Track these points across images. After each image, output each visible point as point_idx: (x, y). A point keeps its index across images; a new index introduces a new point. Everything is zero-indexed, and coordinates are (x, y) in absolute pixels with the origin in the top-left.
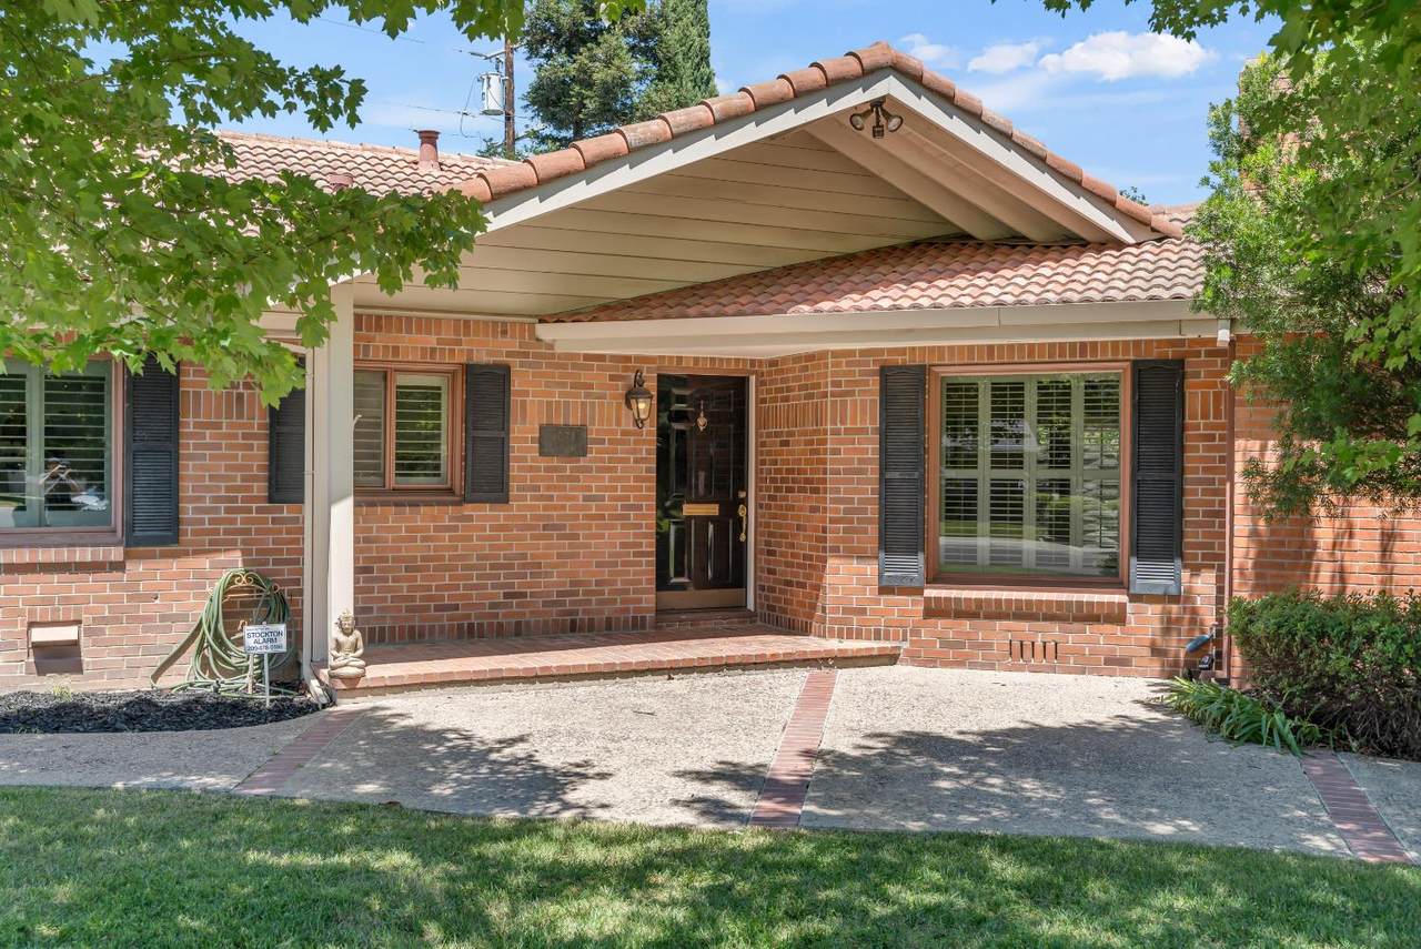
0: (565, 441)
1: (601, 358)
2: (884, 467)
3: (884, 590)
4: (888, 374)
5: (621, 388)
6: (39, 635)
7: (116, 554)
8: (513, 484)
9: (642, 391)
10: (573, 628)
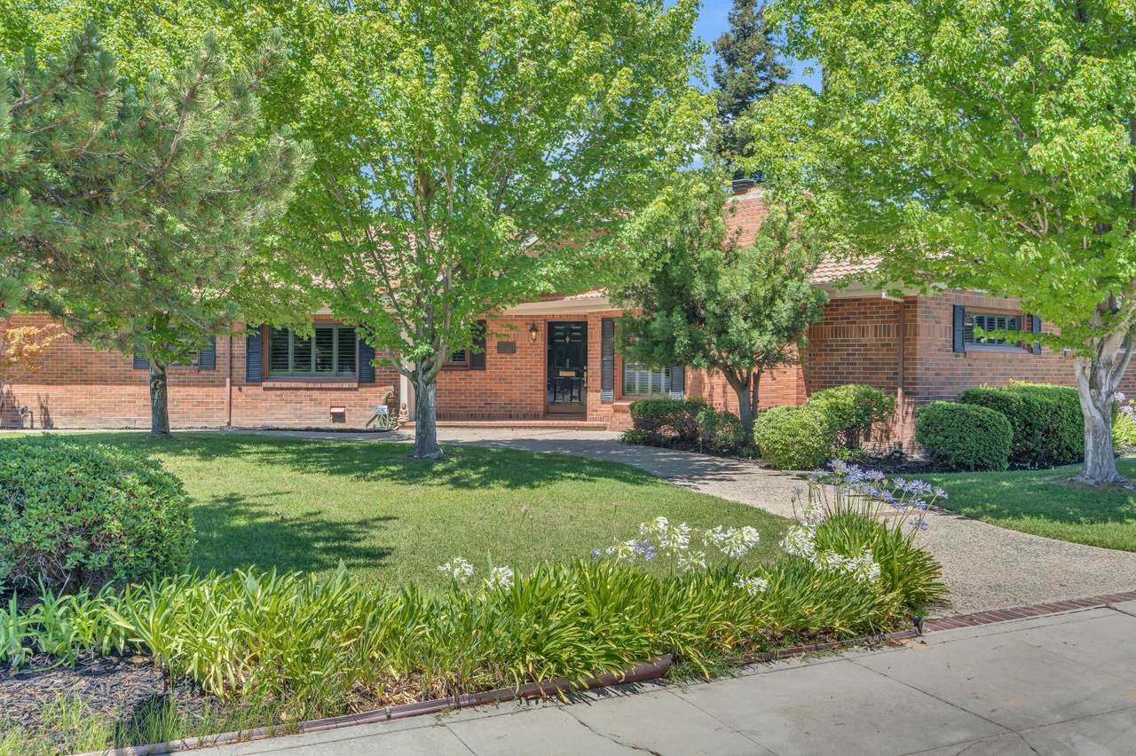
0: (507, 348)
1: (521, 316)
2: (603, 356)
3: (603, 402)
4: (604, 320)
5: (529, 327)
6: (333, 410)
7: (355, 385)
8: (488, 364)
9: (534, 329)
10: (510, 417)
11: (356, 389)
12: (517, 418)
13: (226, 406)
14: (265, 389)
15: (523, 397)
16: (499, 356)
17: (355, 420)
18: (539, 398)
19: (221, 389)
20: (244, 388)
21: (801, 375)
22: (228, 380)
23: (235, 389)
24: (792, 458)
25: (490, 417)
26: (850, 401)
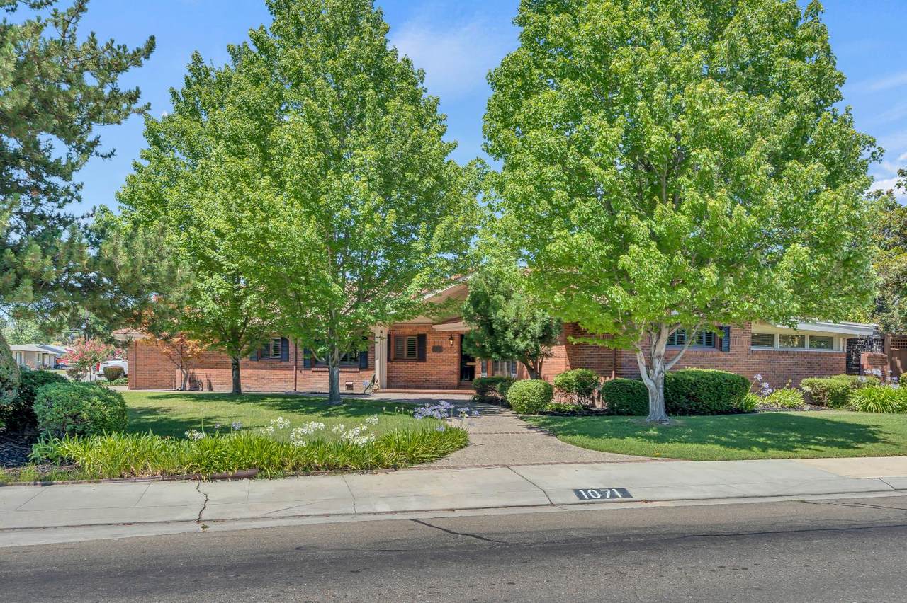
0: (438, 349)
1: (445, 331)
5: (449, 337)
6: (348, 383)
7: (358, 370)
8: (427, 358)
9: (452, 338)
10: (439, 388)
11: (358, 372)
12: (443, 388)
13: (294, 380)
14: (313, 371)
15: (446, 377)
16: (433, 354)
17: (358, 389)
18: (455, 378)
19: (291, 372)
20: (303, 372)
21: (568, 363)
22: (295, 367)
23: (298, 372)
24: (523, 408)
25: (428, 388)
26: (573, 378)
